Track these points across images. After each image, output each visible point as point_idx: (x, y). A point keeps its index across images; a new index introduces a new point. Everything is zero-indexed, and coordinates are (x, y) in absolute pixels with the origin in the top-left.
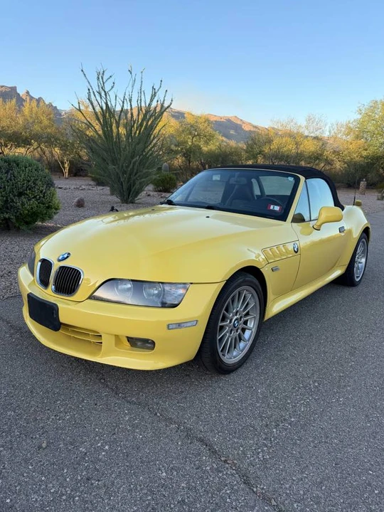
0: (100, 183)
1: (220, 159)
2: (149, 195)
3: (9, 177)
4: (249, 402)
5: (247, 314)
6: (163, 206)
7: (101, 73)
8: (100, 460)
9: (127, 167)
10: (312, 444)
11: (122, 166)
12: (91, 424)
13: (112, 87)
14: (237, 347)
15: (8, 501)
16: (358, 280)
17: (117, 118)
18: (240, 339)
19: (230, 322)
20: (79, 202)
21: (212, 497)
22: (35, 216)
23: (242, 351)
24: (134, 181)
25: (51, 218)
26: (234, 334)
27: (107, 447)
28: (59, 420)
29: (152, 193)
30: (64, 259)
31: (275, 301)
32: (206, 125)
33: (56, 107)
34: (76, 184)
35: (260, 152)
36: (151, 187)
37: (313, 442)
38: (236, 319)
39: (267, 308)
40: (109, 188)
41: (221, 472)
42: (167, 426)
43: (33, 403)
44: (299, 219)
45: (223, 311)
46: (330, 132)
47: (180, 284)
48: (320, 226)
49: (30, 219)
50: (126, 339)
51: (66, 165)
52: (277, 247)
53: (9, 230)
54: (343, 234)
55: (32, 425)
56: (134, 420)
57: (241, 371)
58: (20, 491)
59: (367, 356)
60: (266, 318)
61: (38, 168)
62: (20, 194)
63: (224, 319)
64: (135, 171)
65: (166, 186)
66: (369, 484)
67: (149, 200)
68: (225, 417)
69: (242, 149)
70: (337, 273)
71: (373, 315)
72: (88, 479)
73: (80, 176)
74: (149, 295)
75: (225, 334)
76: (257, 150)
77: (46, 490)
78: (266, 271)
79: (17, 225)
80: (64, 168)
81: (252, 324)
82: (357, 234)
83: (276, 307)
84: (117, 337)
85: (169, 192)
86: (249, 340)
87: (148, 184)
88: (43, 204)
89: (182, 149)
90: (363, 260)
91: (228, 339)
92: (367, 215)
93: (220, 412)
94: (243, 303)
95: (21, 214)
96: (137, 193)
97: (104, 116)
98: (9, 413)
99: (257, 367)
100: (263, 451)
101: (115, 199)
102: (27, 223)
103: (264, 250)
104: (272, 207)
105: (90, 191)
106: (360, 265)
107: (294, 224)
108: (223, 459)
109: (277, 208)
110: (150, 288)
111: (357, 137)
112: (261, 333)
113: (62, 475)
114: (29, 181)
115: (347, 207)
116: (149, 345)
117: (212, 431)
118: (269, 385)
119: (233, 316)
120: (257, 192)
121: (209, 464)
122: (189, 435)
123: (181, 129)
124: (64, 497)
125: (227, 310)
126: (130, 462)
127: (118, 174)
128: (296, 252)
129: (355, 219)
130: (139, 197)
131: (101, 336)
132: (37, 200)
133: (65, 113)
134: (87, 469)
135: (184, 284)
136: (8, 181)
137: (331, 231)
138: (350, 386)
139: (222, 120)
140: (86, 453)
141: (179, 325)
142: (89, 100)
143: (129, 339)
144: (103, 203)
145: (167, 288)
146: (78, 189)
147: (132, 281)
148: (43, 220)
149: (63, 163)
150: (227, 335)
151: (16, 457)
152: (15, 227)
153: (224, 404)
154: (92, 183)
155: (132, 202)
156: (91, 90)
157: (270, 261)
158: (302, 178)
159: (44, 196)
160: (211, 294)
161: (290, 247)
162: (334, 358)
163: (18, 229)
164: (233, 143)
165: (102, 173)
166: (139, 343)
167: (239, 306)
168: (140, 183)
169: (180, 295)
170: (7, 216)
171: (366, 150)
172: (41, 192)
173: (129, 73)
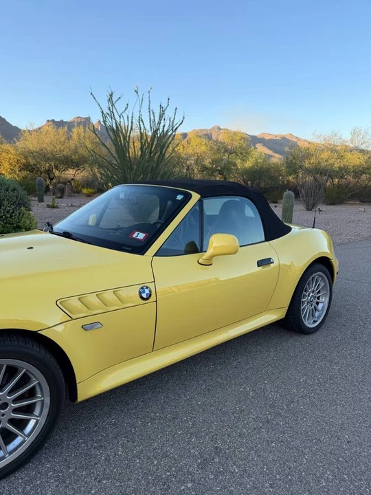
16: (313, 325)
23: (10, 454)
32: (242, 142)
35: (301, 167)
39: (78, 385)
52: (99, 293)
54: (265, 269)
76: (296, 165)
86: (29, 436)
90: (326, 299)
103: (61, 301)
106: (321, 305)
128: (145, 299)
139: (277, 138)
173: (135, 93)
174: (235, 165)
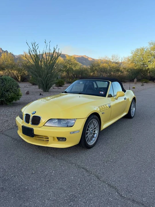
0: (34, 84)
1: (80, 73)
2: (54, 88)
3: (3, 85)
4: (97, 156)
5: (95, 129)
6: (63, 93)
7: (34, 43)
8: (52, 175)
9: (46, 78)
10: (118, 167)
11: (43, 78)
12: (47, 166)
13: (38, 48)
14: (92, 139)
15: (26, 188)
16: (133, 116)
17: (41, 60)
18: (93, 137)
19: (90, 131)
20: (27, 92)
21: (88, 182)
22: (13, 99)
23: (94, 141)
24: (48, 83)
25: (19, 99)
26: (91, 135)
27: (54, 172)
28: (37, 165)
29: (55, 87)
30: (34, 113)
31: (104, 124)
32: (74, 60)
33: (13, 54)
34: (24, 85)
35: (96, 70)
36: (54, 85)
37: (118, 166)
38: (91, 130)
39: (101, 127)
40: (38, 86)
41: (90, 176)
42: (72, 165)
43: (27, 161)
44: (110, 96)
45: (87, 127)
46: (121, 61)
47: (73, 119)
48: (117, 98)
49: (11, 100)
50: (57, 138)
51: (19, 78)
52: (103, 106)
53: (3, 105)
54: (126, 100)
55: (28, 168)
56: (61, 164)
57: (94, 148)
58: (29, 185)
59: (135, 141)
60: (101, 130)
61: (13, 81)
62: (7, 91)
63: (87, 130)
64: (48, 79)
65: (60, 84)
66: (135, 176)
67: (54, 90)
68: (90, 161)
69: (89, 68)
70: (125, 114)
71: (138, 128)
72: (49, 180)
73: (25, 81)
74: (63, 123)
75: (88, 135)
76: (94, 68)
77: (37, 184)
78: (100, 114)
79: (6, 103)
80: (19, 79)
81: (97, 132)
82: (131, 100)
83: (104, 126)
84: (53, 137)
85: (61, 87)
86: (96, 137)
87: (54, 84)
88: (16, 94)
89: (65, 69)
90: (134, 109)
91: (89, 137)
92: (134, 93)
93: (88, 160)
94: (93, 125)
95: (7, 98)
96: (50, 88)
97: (35, 59)
98: (20, 165)
99: (99, 146)
100: (102, 170)
101: (41, 90)
102: (10, 102)
103: (99, 107)
104: (101, 92)
105: (30, 88)
106: (133, 111)
107: (109, 98)
108: (90, 173)
109: (102, 93)
110: (63, 121)
111: (132, 62)
112: (100, 135)
113: (41, 180)
114: (10, 86)
115: (127, 91)
116: (64, 140)
117: (86, 165)
118: (104, 151)
119: (90, 129)
120: (95, 86)
121: (86, 174)
122: (79, 167)
123: (64, 62)
124: (43, 186)
125: (88, 127)
126: (62, 175)
127: (42, 81)
128: (110, 107)
129: (130, 95)
130: (50, 89)
131: (48, 138)
132: (14, 93)
133: (17, 56)
134: (49, 178)
135: (74, 119)
136: (3, 87)
137: (121, 99)
138: (129, 150)
139: (80, 57)
140: (47, 174)
141: (74, 132)
142: (29, 53)
143: (58, 138)
144: (36, 92)
145: (69, 120)
146: (25, 87)
147: (58, 119)
148: (16, 100)
149: (18, 77)
150: (89, 136)
151: (25, 176)
152: (5, 103)
153: (89, 158)
154: (30, 84)
155: (48, 91)
156: (30, 50)
157: (101, 110)
158: (110, 82)
159: (16, 91)
160: (83, 122)
161: (108, 106)
162: (124, 142)
163: (6, 104)
164: (85, 66)
165: (36, 81)
166: (61, 139)
167: (92, 126)
168: (51, 84)
169: (73, 123)
170: (3, 99)
171: (136, 67)
172: (15, 90)
173: (45, 43)
174: (72, 69)
